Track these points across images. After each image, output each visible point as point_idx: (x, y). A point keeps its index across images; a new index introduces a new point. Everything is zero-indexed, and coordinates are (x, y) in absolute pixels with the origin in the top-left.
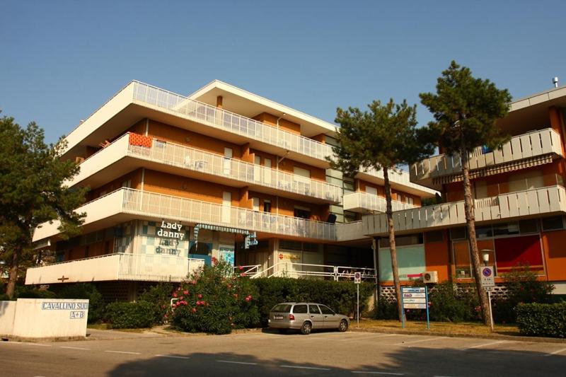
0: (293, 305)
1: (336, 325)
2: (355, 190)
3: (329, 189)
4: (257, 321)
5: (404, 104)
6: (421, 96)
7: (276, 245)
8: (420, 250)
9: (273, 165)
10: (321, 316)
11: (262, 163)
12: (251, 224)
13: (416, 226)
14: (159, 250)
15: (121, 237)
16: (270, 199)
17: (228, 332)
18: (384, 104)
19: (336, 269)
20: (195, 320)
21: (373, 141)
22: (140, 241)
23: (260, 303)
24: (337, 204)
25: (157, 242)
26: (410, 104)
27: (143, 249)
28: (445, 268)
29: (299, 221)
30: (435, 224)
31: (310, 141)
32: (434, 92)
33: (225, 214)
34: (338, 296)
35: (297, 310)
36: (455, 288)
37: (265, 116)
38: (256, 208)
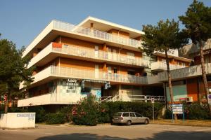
0: (123, 113)
1: (143, 121)
2: (156, 61)
3: (144, 61)
4: (108, 120)
5: (173, 21)
6: (179, 17)
7: (120, 87)
8: (184, 87)
9: (117, 52)
10: (136, 118)
11: (112, 51)
12: (107, 78)
13: (182, 77)
14: (68, 91)
15: (52, 86)
16: (116, 67)
17: (95, 125)
18: (165, 22)
19: (146, 97)
20: (81, 120)
21: (159, 39)
22: (60, 88)
23: (109, 112)
24: (148, 68)
25: (67, 88)
26: (176, 21)
27: (61, 91)
28: (196, 95)
29: (130, 76)
30: (190, 75)
31: (133, 40)
32: (185, 15)
33: (96, 75)
34: (146, 109)
35: (124, 115)
36: (201, 104)
37: (113, 30)
38: (110, 71)
